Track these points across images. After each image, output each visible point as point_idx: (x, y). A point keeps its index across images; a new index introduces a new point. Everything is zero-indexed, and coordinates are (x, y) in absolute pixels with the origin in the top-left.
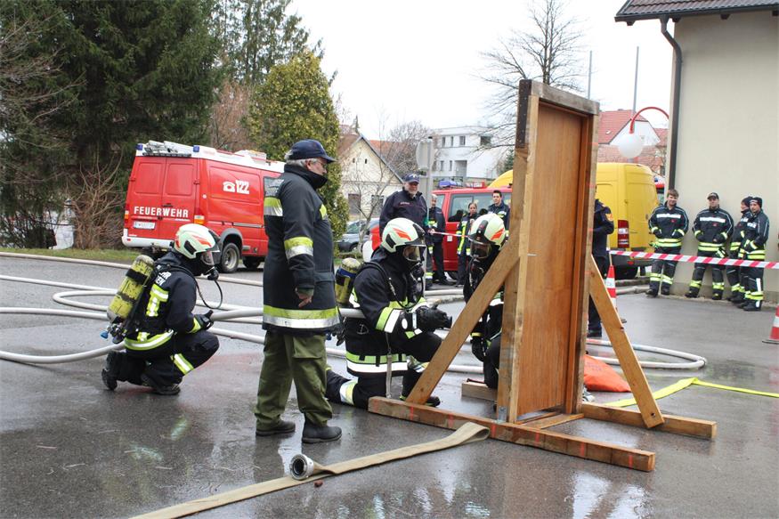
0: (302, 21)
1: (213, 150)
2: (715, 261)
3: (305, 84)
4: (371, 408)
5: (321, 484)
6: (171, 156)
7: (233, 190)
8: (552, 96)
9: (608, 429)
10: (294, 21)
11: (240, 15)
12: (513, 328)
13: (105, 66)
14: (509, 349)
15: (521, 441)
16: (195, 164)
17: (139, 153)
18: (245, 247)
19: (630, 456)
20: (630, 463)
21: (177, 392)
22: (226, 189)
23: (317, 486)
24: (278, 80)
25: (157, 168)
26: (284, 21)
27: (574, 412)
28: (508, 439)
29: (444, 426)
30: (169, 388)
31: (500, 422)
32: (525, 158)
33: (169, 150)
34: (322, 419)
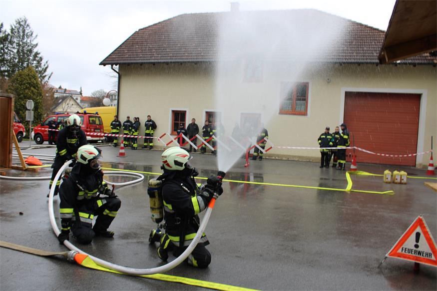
0: (41, 54)
2: (128, 136)
3: (29, 78)
10: (37, 54)
11: (15, 51)
26: (34, 54)
27: (9, 167)
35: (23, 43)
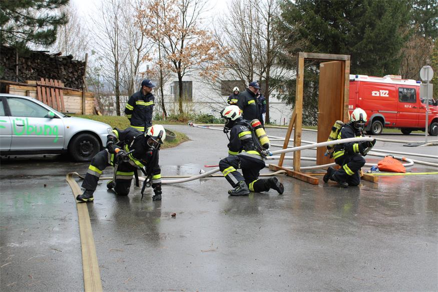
1: (367, 76)
7: (378, 95)
16: (356, 83)
18: (386, 122)
19: (311, 179)
22: (373, 95)
32: (298, 80)
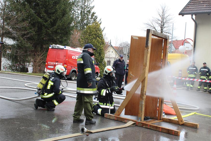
1: (70, 47)
3: (96, 30)
4: (105, 116)
5: (88, 135)
6: (58, 49)
8: (156, 34)
9: (169, 125)
10: (94, 13)
11: (79, 12)
12: (143, 96)
13: (42, 24)
14: (142, 101)
15: (144, 126)
16: (65, 51)
17: (50, 48)
19: (173, 132)
20: (173, 133)
21: (54, 110)
22: (73, 58)
23: (87, 135)
24: (89, 29)
25: (55, 52)
26: (91, 13)
27: (160, 120)
28: (141, 126)
29: (124, 122)
30: (52, 109)
31: (139, 121)
32: (148, 50)
33: (58, 47)
34: (91, 118)
35: (85, 6)
